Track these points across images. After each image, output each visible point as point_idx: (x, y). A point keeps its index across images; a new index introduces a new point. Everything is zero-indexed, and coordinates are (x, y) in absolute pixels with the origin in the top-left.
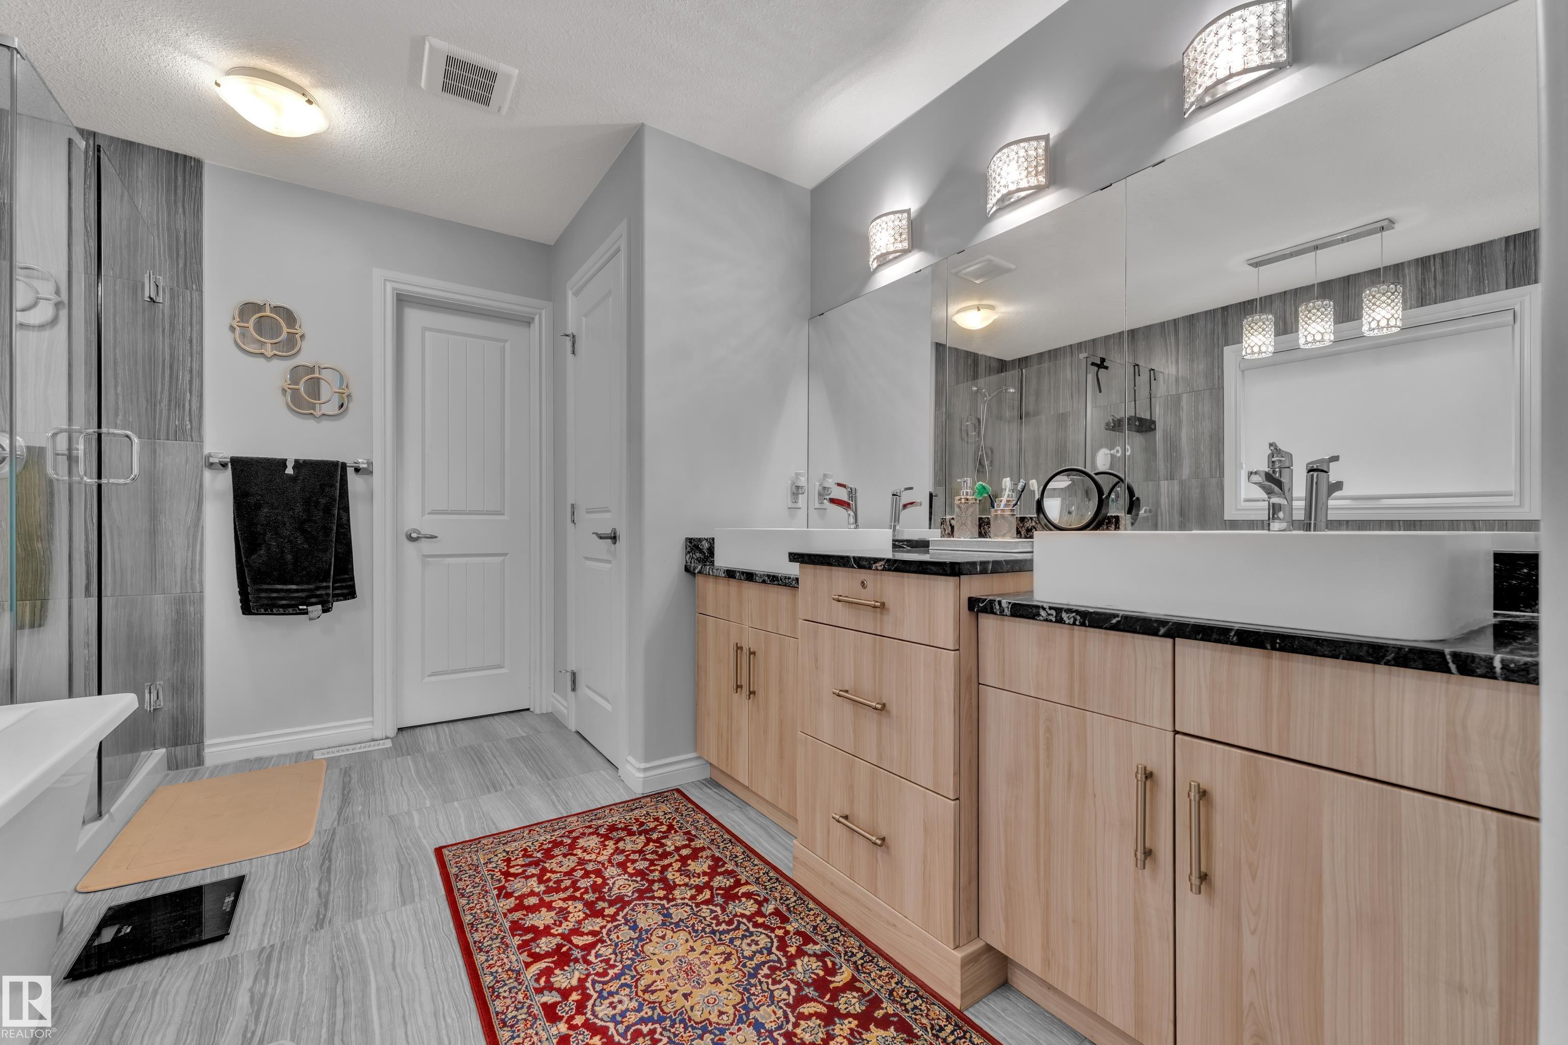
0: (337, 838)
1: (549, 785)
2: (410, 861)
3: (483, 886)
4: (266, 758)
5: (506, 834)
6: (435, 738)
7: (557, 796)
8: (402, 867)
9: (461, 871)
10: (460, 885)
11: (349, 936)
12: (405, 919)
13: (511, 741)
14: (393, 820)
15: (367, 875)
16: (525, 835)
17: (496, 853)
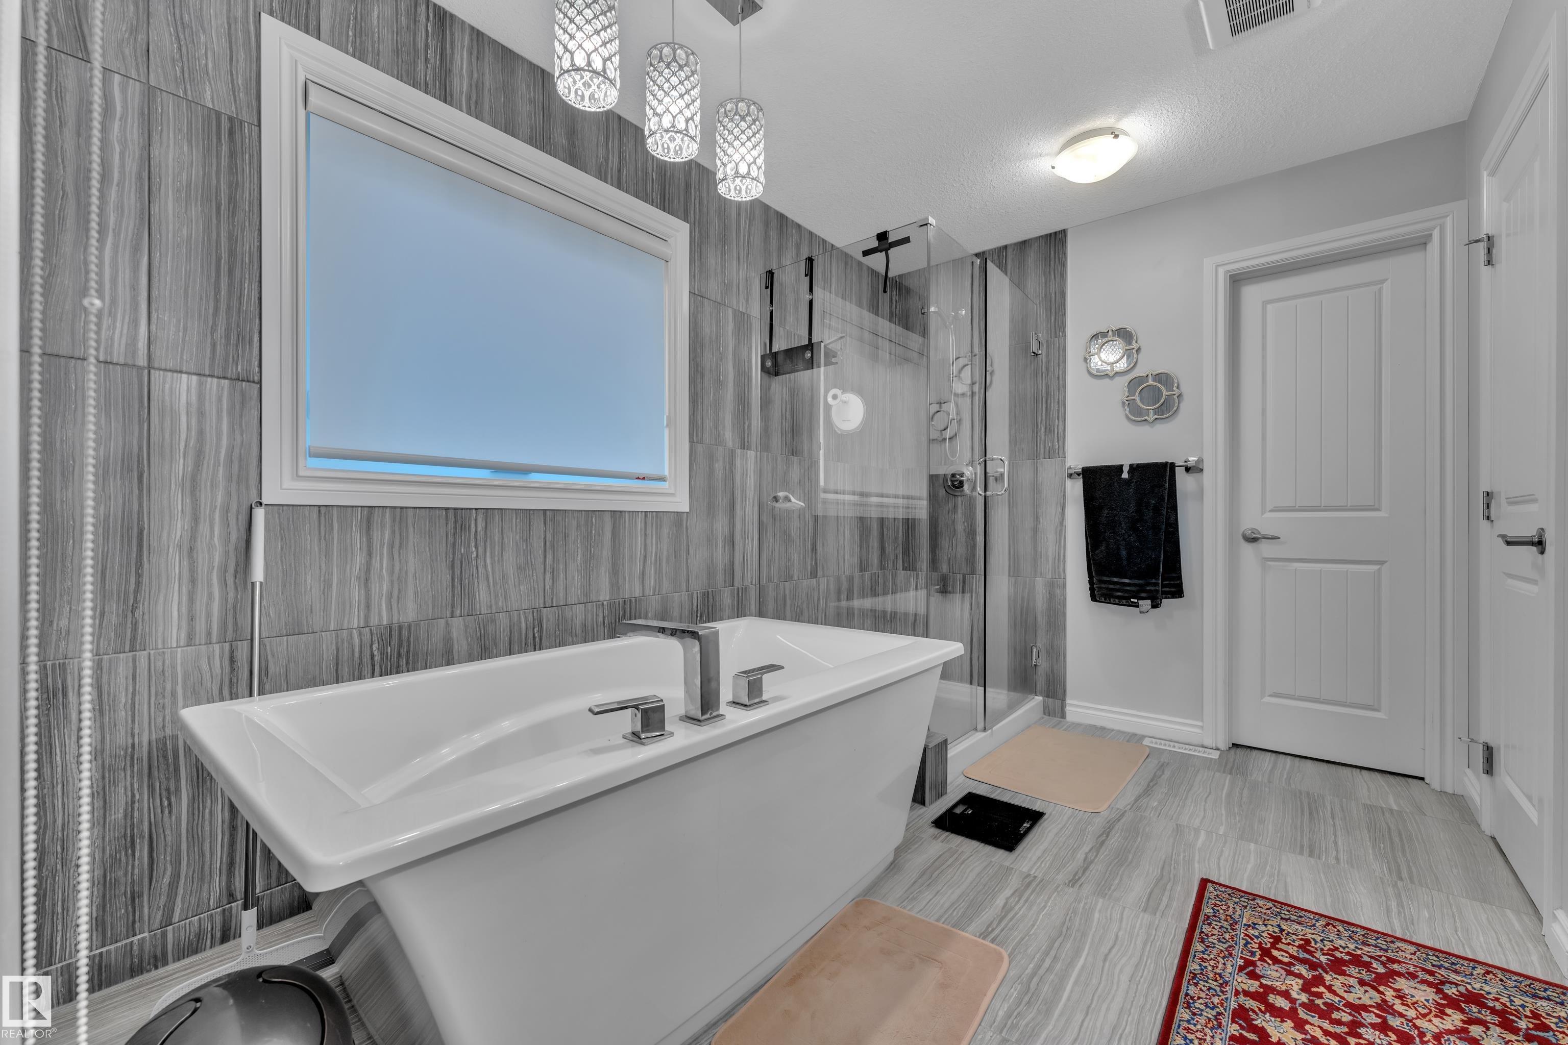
0: (1122, 821)
1: (1395, 886)
2: (1172, 876)
3: (1230, 947)
4: (1109, 729)
5: (1293, 910)
6: (1270, 768)
7: (1400, 904)
8: (1162, 876)
9: (1215, 916)
10: (1206, 929)
11: (1087, 907)
12: (1138, 925)
13: (1369, 808)
14: (1179, 829)
15: (1128, 865)
16: (1318, 924)
17: (1266, 922)
